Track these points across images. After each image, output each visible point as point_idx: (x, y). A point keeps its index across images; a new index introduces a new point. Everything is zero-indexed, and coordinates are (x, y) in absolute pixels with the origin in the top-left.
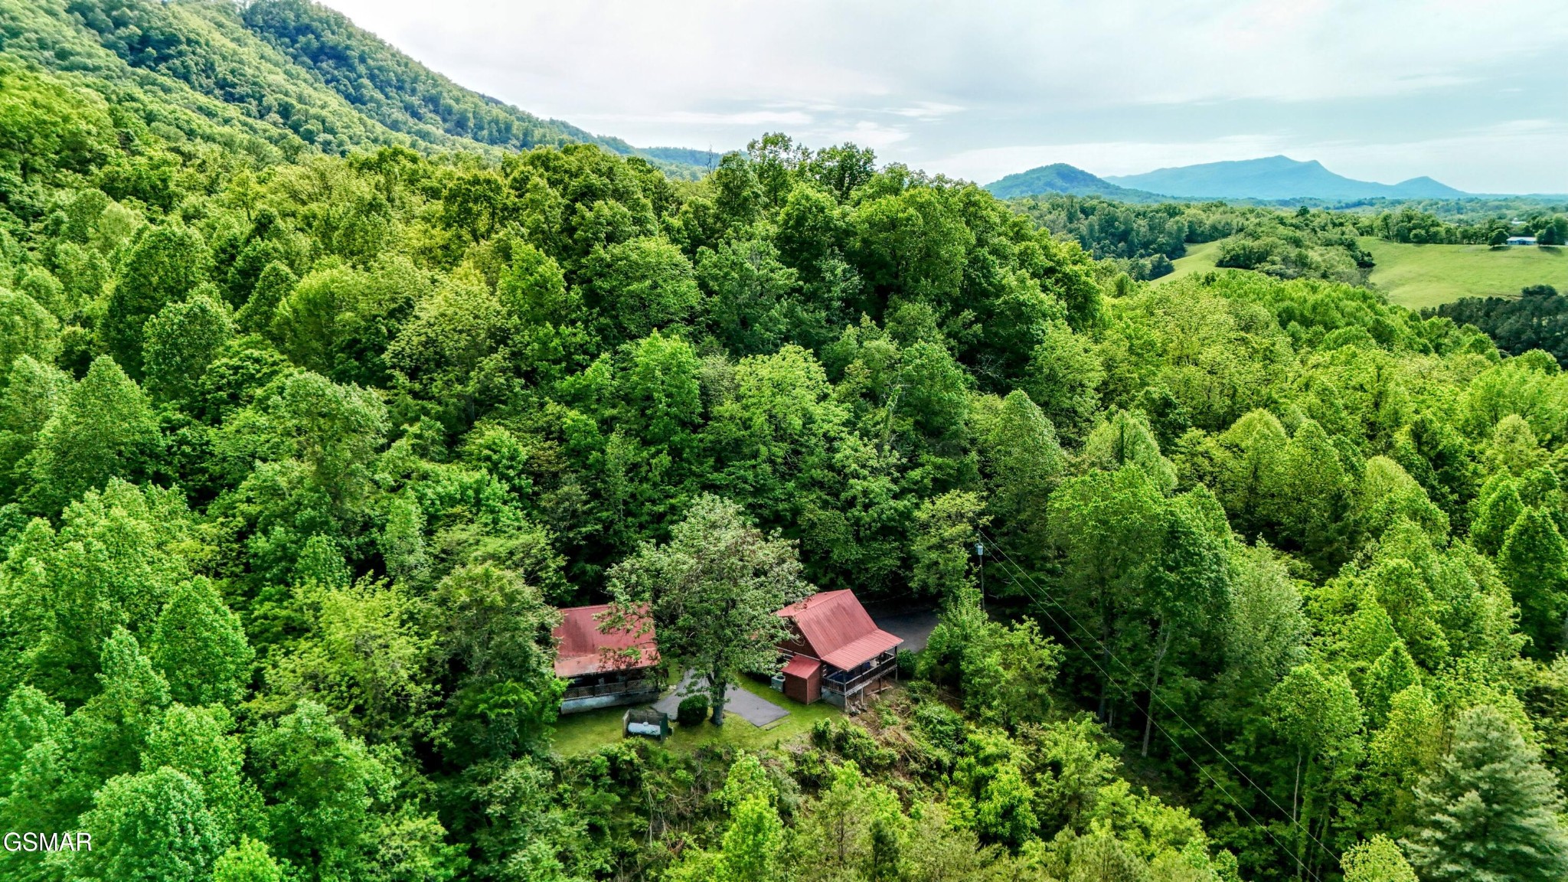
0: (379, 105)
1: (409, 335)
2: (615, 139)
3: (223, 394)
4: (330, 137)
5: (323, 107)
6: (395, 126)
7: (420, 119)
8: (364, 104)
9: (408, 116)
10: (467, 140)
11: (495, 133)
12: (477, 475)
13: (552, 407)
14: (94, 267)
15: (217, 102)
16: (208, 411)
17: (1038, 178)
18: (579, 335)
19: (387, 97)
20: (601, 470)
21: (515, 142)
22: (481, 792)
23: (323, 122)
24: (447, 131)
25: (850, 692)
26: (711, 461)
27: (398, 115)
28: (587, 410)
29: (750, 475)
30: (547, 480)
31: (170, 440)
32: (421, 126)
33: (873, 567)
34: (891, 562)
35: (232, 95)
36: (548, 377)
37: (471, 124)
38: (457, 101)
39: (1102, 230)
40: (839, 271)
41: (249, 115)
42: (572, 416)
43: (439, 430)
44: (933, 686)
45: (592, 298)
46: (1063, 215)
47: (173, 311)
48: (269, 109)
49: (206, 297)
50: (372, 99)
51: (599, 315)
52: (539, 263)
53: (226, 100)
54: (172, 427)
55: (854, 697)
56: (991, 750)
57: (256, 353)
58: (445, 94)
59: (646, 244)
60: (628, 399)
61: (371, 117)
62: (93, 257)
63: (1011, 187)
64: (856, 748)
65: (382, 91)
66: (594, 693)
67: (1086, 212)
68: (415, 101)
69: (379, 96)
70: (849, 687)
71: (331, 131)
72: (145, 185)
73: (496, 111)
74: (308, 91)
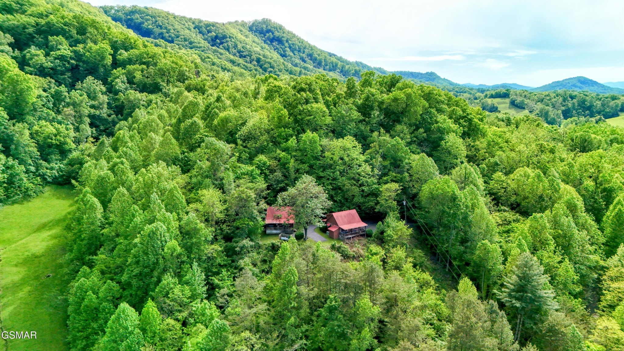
0: (291, 58)
1: (244, 130)
2: (380, 68)
3: (197, 145)
4: (272, 69)
5: (271, 59)
6: (296, 65)
7: (305, 62)
8: (286, 57)
9: (301, 61)
10: (321, 70)
11: (331, 67)
12: (252, 168)
13: (278, 151)
14: (177, 111)
15: (236, 58)
16: (192, 149)
17: (569, 83)
18: (290, 131)
19: (294, 55)
20: (287, 169)
21: (338, 70)
22: (235, 245)
23: (270, 64)
24: (314, 67)
25: (347, 237)
26: (322, 170)
27: (298, 61)
28: (288, 153)
29: (331, 174)
30: (272, 171)
31: (183, 156)
32: (306, 65)
33: (367, 204)
34: (372, 204)
35: (242, 55)
36: (279, 143)
37: (323, 64)
38: (319, 55)
39: (579, 105)
40: (376, 115)
41: (246, 62)
42: (283, 154)
43: (247, 157)
44: (376, 240)
45: (296, 121)
46: (561, 99)
47: (189, 122)
48: (253, 60)
49: (197, 119)
50: (289, 55)
51: (298, 126)
52: (282, 110)
53: (240, 57)
54: (183, 153)
55: (348, 238)
56: (374, 251)
57: (206, 134)
58: (315, 53)
59: (315, 105)
60: (300, 150)
61: (288, 62)
62: (177, 107)
63: (555, 86)
64: (343, 251)
65: (293, 52)
66: (275, 229)
67: (572, 98)
68: (304, 56)
69: (292, 54)
70: (348, 235)
71: (272, 67)
72: (199, 87)
73: (334, 59)
74: (268, 53)
